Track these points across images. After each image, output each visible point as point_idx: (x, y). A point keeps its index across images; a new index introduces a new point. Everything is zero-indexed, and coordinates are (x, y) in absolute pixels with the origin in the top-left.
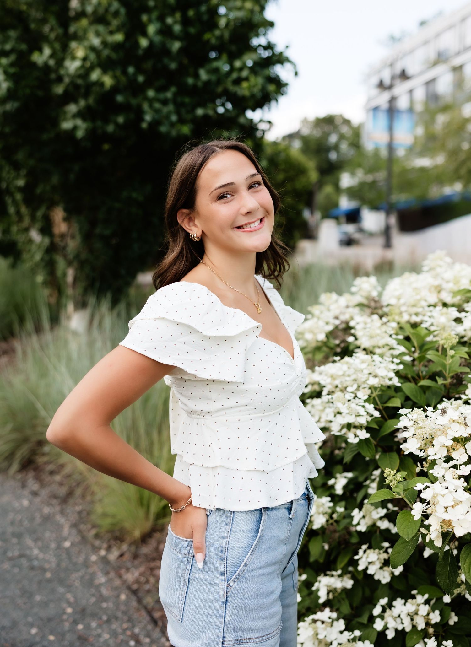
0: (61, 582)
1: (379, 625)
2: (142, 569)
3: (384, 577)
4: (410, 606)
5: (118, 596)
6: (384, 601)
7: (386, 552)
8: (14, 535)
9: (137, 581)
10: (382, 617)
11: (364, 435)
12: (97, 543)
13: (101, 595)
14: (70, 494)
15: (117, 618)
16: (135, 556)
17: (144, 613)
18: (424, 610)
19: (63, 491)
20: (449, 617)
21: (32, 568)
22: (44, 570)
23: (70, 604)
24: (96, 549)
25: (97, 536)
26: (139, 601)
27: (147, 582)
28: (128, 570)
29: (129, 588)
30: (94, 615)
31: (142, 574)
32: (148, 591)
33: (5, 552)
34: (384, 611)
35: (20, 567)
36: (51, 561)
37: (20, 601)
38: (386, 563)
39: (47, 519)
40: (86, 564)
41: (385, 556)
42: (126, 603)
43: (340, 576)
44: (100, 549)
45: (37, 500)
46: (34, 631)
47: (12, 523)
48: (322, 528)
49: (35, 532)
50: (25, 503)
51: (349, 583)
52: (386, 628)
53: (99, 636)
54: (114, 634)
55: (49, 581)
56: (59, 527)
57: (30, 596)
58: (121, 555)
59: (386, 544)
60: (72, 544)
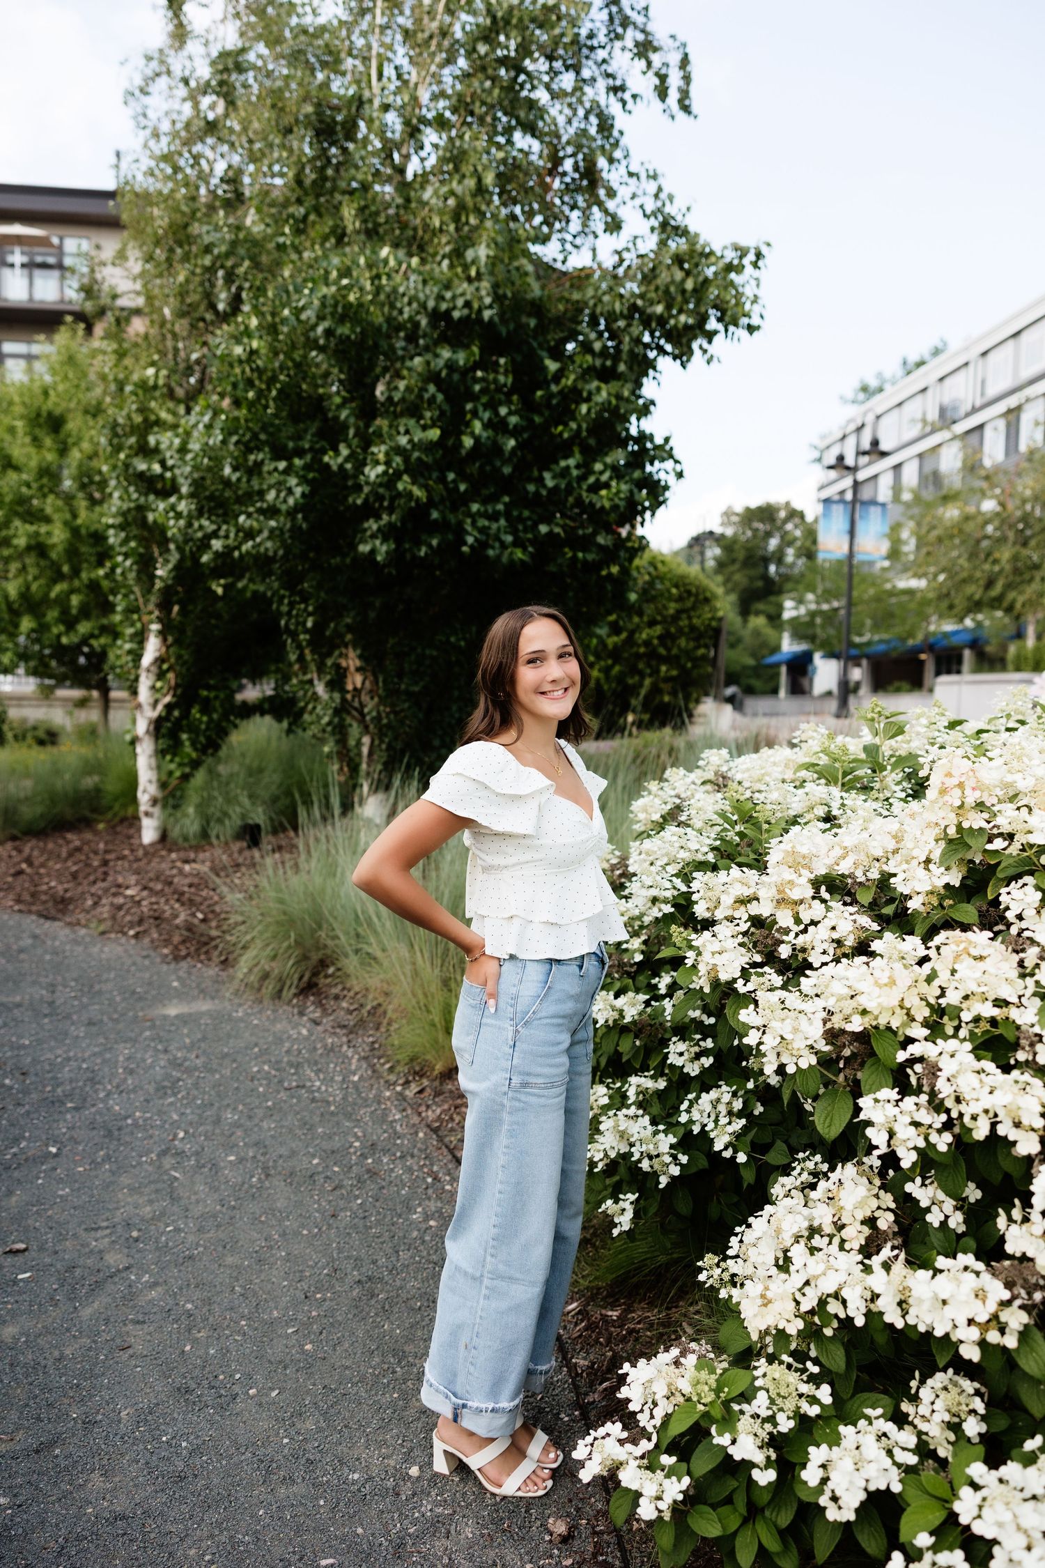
0: (349, 1116)
1: (683, 1118)
2: (446, 1107)
3: (693, 1070)
4: (714, 1094)
5: (416, 1133)
6: (690, 1096)
7: (697, 1044)
8: (291, 1064)
9: (439, 1118)
10: (688, 1111)
11: (668, 909)
12: (392, 1078)
13: (395, 1132)
14: (361, 1023)
15: (412, 1156)
16: (438, 1093)
17: (445, 1151)
18: (726, 1098)
19: (351, 1020)
20: (755, 1107)
21: (313, 1100)
22: (328, 1103)
23: (358, 1138)
24: (389, 1084)
25: (391, 1070)
26: (440, 1139)
27: (452, 1119)
28: (428, 1107)
29: (428, 1126)
30: (385, 1151)
31: (443, 1111)
32: (452, 1130)
33: (281, 1082)
34: (691, 1106)
35: (299, 1098)
36: (335, 1093)
37: (299, 1132)
38: (698, 1056)
39: (330, 1050)
40: (378, 1100)
41: (697, 1049)
42: (425, 1141)
43: (652, 1077)
44: (395, 1084)
45: (320, 1028)
46: (315, 1161)
47: (288, 1052)
48: (634, 1022)
49: (316, 1063)
50: (305, 1032)
51: (662, 1084)
52: (691, 1122)
53: (392, 1170)
54: (410, 1170)
55: (332, 1113)
56: (346, 1059)
57: (312, 1128)
58: (421, 1092)
59: (698, 1037)
60: (361, 1078)
